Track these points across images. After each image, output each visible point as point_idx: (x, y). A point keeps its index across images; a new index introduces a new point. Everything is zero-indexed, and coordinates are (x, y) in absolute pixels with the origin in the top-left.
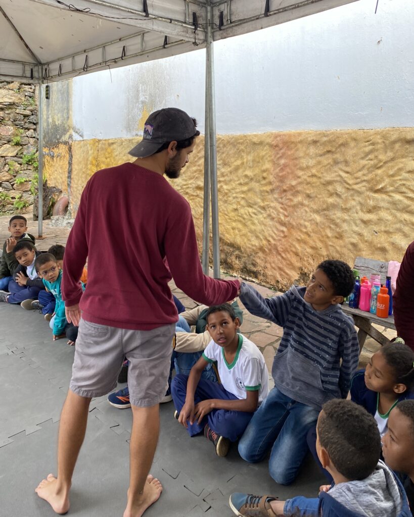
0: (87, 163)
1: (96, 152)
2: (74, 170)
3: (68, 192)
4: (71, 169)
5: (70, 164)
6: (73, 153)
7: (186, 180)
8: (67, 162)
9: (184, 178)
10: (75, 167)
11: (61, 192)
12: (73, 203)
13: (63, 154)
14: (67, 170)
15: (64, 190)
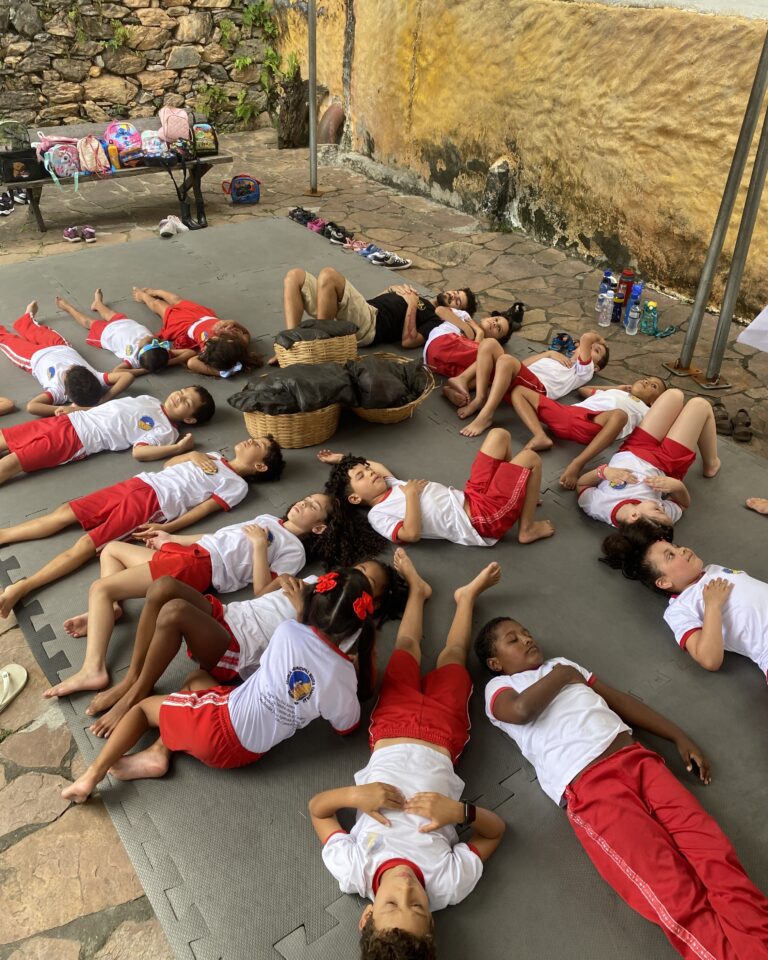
0: (391, 40)
1: (414, 18)
2: (358, 50)
3: (345, 97)
4: (352, 49)
5: (350, 35)
6: (358, 12)
7: (634, 111)
8: (342, 32)
9: (631, 105)
10: (361, 45)
11: (327, 93)
12: (356, 120)
13: (331, 12)
14: (340, 48)
15: (334, 90)
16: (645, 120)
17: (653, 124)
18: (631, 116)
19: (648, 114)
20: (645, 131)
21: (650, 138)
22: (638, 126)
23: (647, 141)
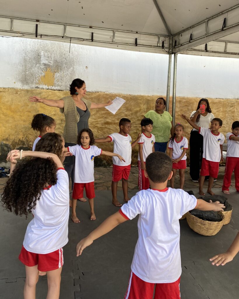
16: (100, 121)
17: (103, 122)
18: (95, 121)
19: (101, 119)
20: (101, 124)
21: (103, 126)
22: (98, 123)
23: (102, 127)
